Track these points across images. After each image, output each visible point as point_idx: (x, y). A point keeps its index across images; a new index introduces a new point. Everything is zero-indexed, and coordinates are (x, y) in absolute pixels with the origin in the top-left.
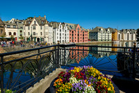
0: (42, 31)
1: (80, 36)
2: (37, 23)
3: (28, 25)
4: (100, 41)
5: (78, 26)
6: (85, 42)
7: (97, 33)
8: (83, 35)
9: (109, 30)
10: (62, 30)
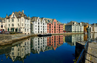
0: (19, 23)
1: (56, 28)
2: (15, 17)
3: (9, 18)
5: (55, 20)
6: (60, 33)
7: (71, 26)
8: (59, 28)
9: (81, 24)
10: (40, 23)
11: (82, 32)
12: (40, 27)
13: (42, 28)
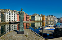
1: (24, 18)
4: (36, 21)
6: (27, 21)
7: (34, 16)
8: (26, 17)
9: (41, 15)
10: (11, 14)
11: (41, 21)
12: (11, 16)
13: (13, 18)
